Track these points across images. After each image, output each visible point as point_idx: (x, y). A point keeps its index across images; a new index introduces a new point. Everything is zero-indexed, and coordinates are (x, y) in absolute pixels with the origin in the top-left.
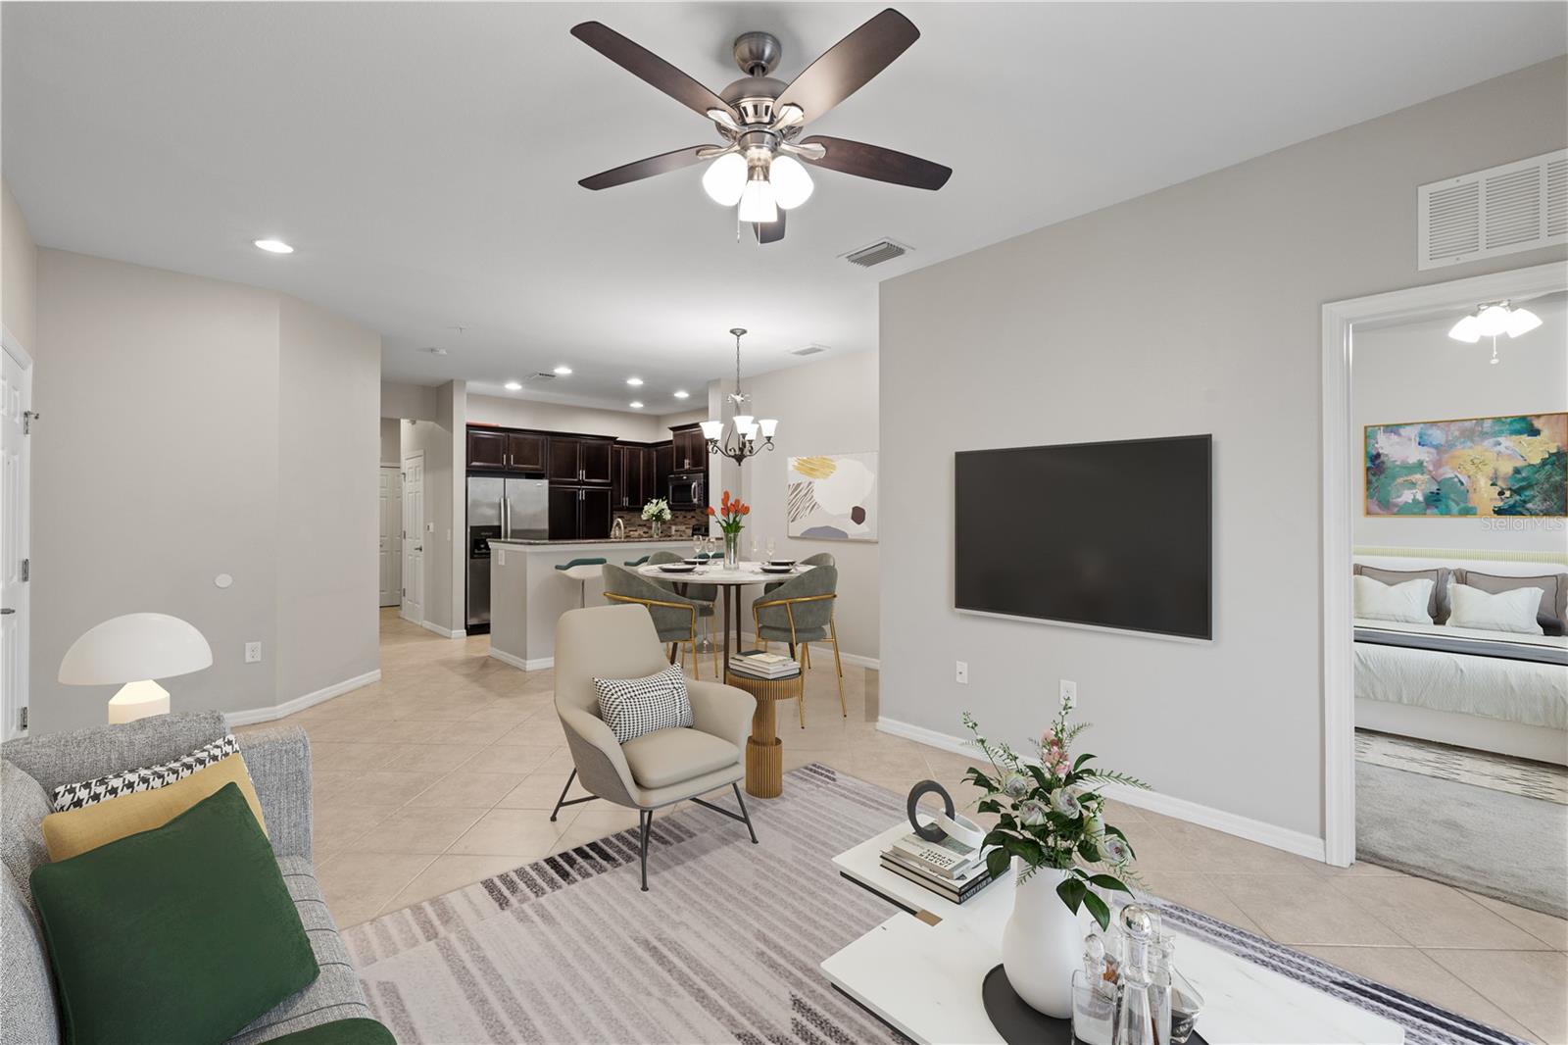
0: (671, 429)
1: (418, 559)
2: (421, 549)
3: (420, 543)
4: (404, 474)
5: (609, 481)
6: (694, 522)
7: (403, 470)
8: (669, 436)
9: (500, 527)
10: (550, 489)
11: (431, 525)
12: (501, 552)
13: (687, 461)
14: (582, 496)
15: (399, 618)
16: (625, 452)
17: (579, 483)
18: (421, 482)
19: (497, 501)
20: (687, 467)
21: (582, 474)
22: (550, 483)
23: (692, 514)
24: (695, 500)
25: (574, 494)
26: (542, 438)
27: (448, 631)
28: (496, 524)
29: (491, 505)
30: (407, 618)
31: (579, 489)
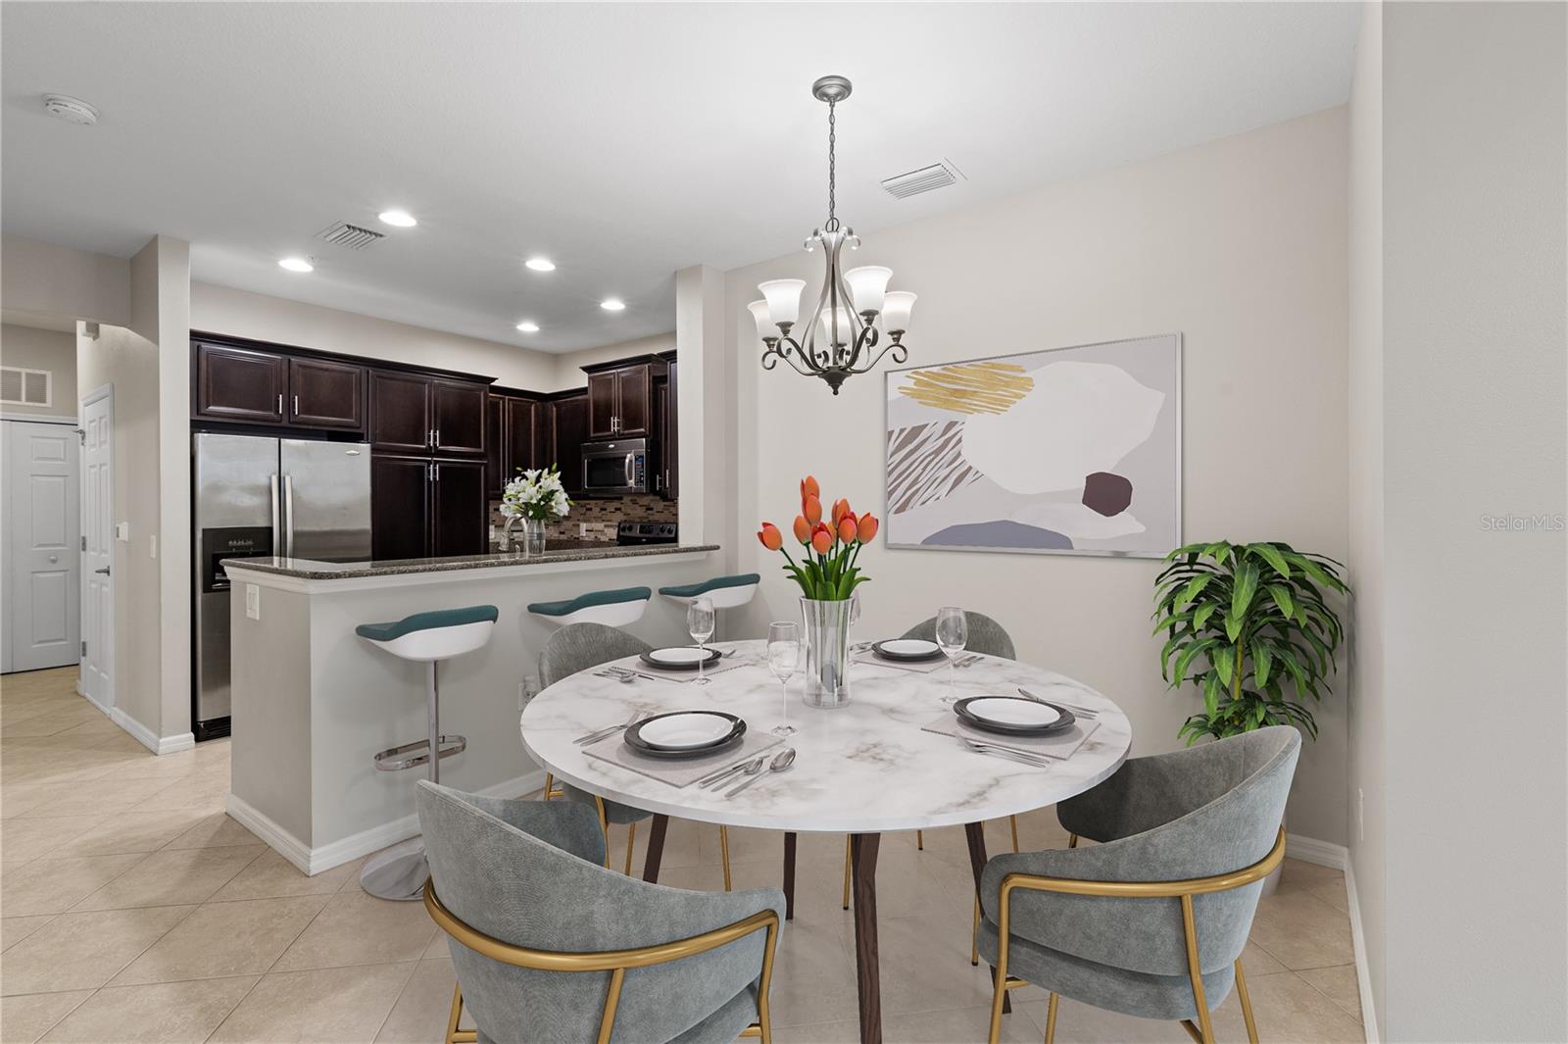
0: (585, 369)
1: (105, 589)
2: (108, 572)
3: (107, 560)
4: (82, 432)
5: (482, 450)
6: (619, 517)
7: (81, 427)
8: (582, 381)
9: (271, 529)
10: (374, 462)
11: (124, 528)
12: (253, 591)
13: (614, 420)
14: (433, 473)
15: (76, 693)
16: (506, 404)
17: (427, 452)
18: (107, 447)
19: (264, 481)
20: (615, 428)
21: (433, 437)
22: (374, 450)
23: (616, 504)
24: (632, 482)
25: (420, 472)
26: (355, 369)
27: (153, 736)
28: (262, 523)
29: (253, 490)
30: (88, 695)
31: (429, 462)
